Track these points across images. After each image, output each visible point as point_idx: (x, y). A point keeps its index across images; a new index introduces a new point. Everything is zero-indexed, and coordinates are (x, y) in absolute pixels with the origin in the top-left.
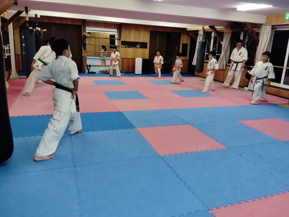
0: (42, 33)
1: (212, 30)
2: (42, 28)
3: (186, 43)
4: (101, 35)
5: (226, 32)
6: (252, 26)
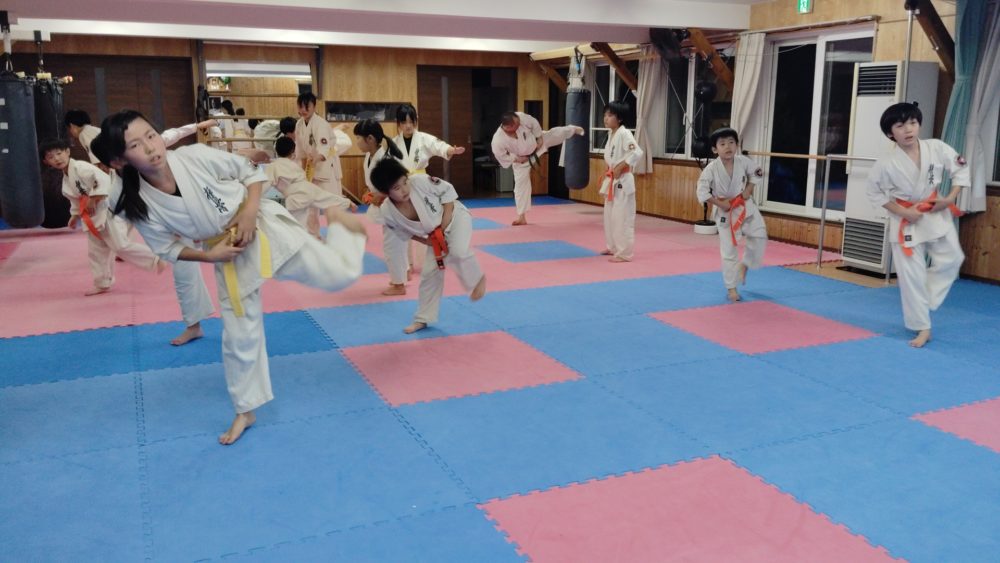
0: (59, 88)
1: (602, 56)
2: (56, 74)
3: (536, 99)
4: (270, 88)
5: (644, 58)
6: (709, 39)
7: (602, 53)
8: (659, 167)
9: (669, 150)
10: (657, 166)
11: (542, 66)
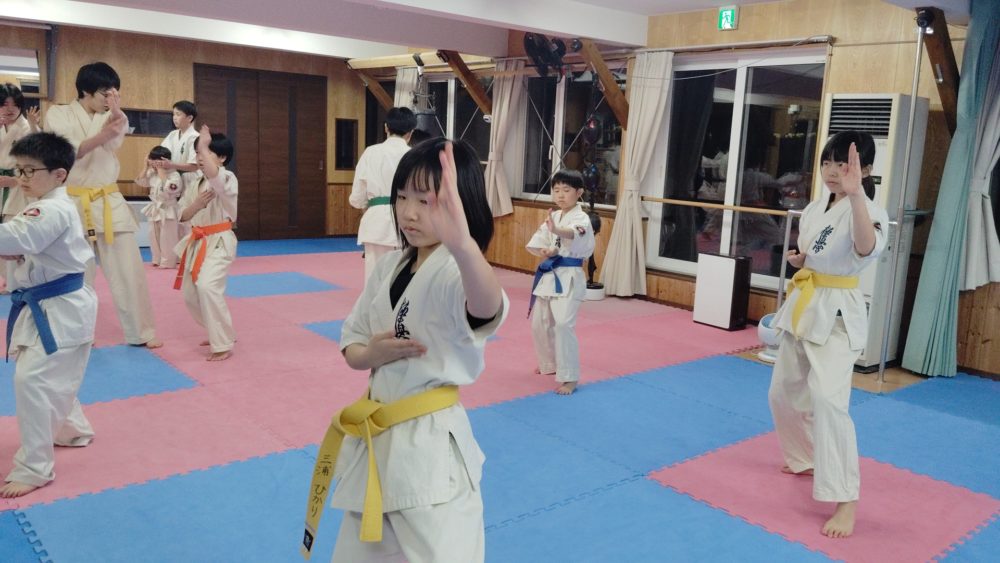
1: (450, 69)
3: (350, 118)
5: (502, 76)
6: (603, 56)
7: (451, 65)
8: (520, 210)
9: (528, 188)
10: (516, 207)
11: (363, 77)
